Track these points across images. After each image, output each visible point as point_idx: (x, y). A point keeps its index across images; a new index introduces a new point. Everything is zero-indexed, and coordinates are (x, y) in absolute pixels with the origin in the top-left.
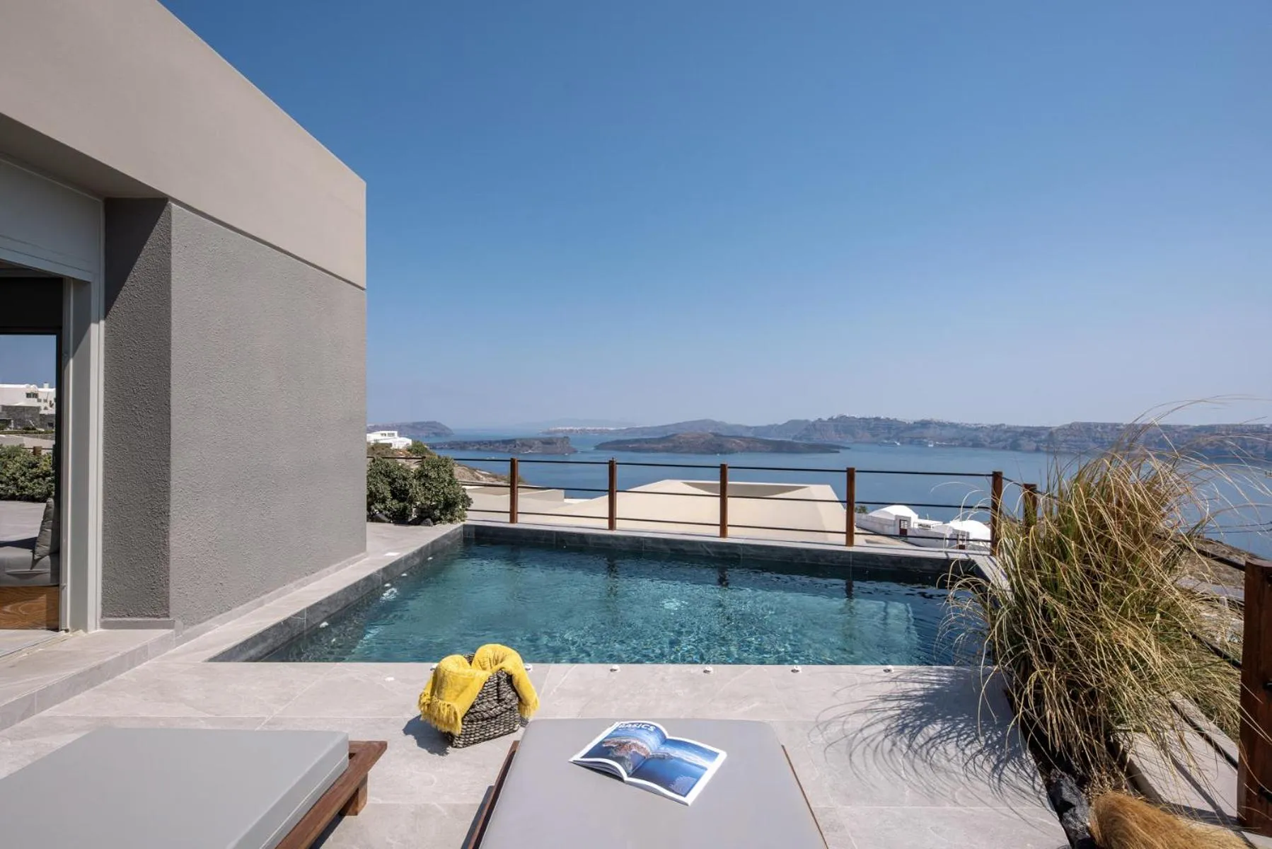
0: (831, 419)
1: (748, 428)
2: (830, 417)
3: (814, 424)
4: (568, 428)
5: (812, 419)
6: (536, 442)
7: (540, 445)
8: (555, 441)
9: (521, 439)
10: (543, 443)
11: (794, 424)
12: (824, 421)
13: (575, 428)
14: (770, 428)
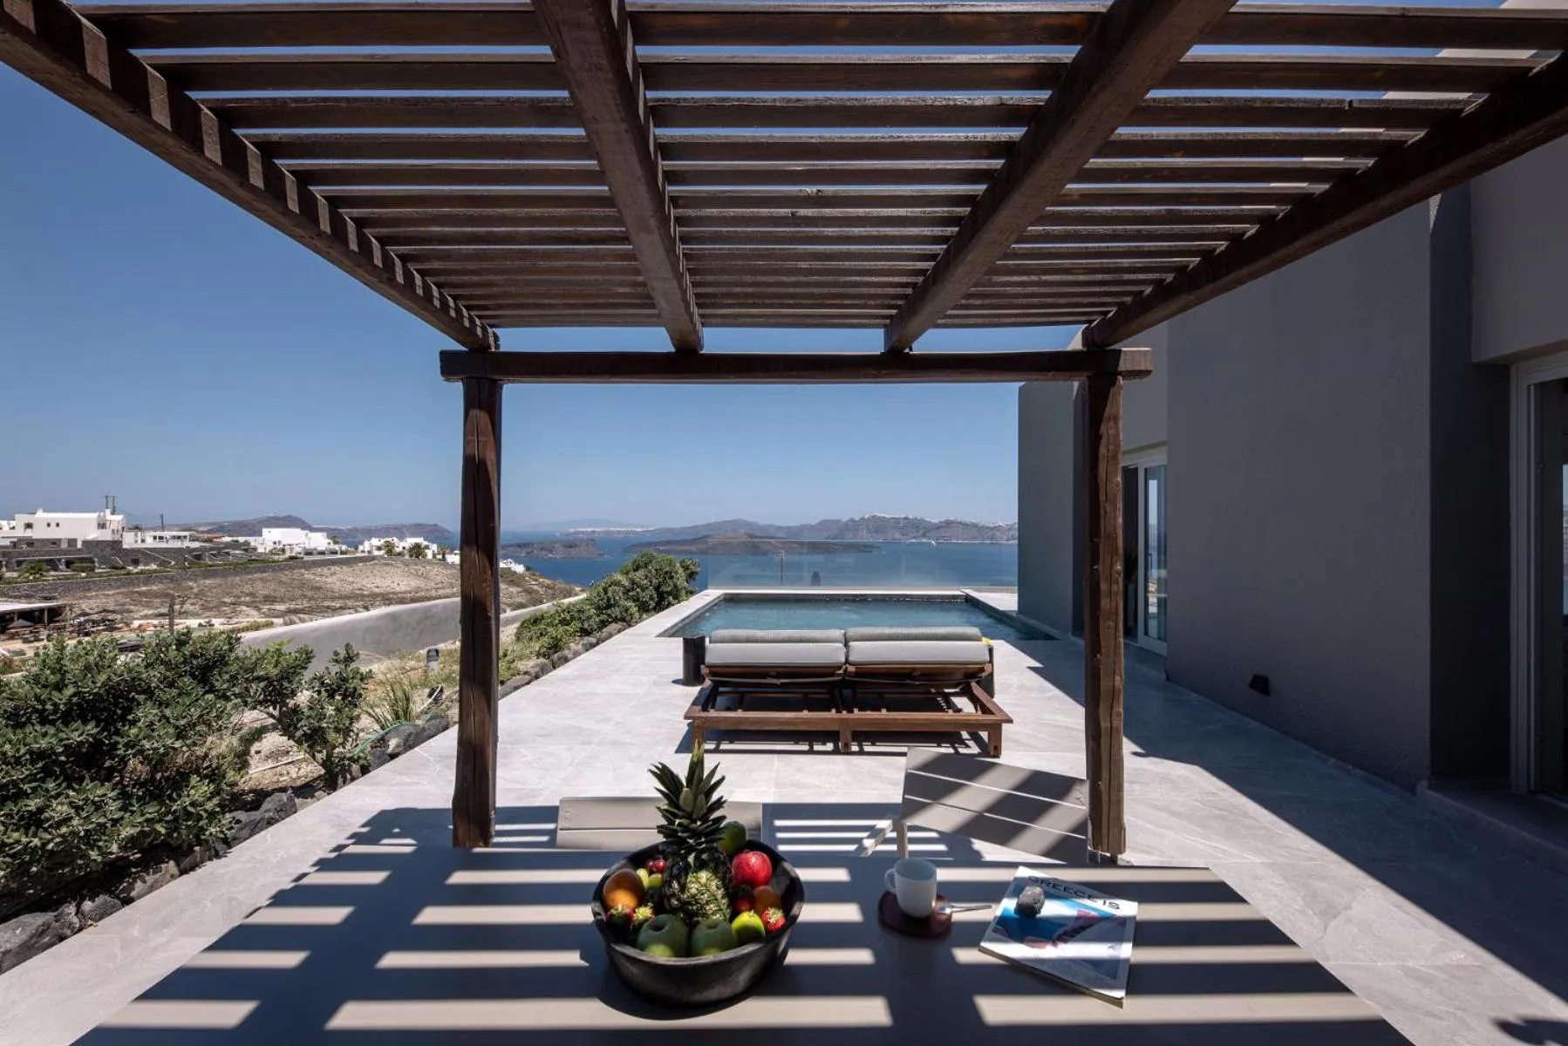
0: (863, 519)
1: (779, 528)
2: (861, 517)
3: (846, 524)
4: (589, 530)
5: (845, 519)
6: (557, 546)
7: (562, 549)
8: (578, 544)
9: (539, 543)
10: (565, 546)
11: (825, 524)
12: (855, 521)
13: (598, 530)
14: (803, 528)
